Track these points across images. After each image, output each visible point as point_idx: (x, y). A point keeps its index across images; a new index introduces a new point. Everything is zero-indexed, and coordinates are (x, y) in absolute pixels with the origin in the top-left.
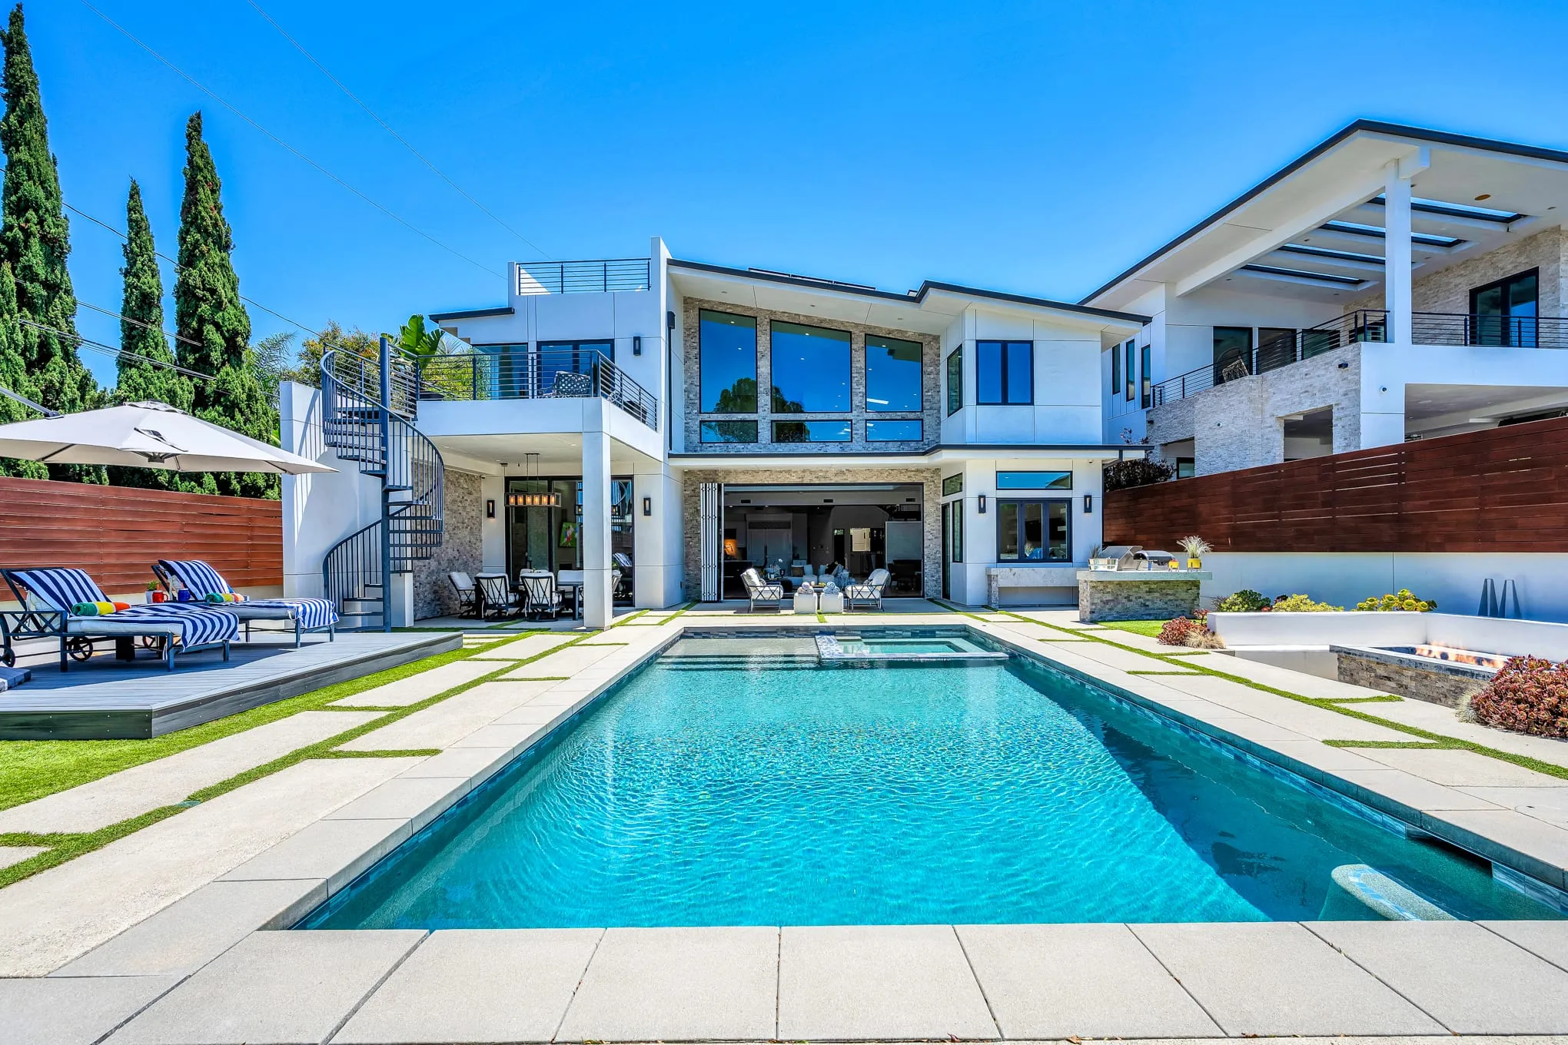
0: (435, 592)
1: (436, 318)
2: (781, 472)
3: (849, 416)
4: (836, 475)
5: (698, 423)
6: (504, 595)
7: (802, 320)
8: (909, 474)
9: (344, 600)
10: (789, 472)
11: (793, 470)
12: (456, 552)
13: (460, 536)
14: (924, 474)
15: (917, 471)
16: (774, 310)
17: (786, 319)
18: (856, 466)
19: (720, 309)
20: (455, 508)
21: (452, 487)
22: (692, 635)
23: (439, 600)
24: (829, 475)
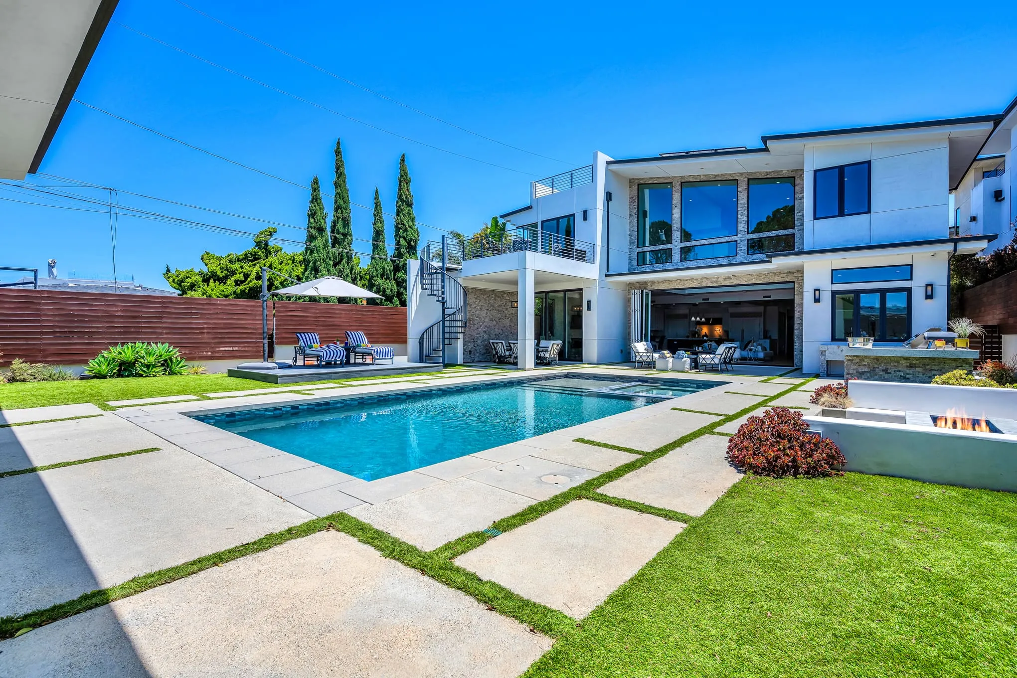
0: (487, 349)
1: (502, 217)
2: (687, 280)
3: (734, 238)
4: (725, 279)
5: (636, 254)
6: (503, 352)
7: (702, 178)
8: (782, 275)
9: (433, 350)
10: (691, 279)
11: (695, 278)
12: (500, 331)
13: (504, 322)
14: (795, 275)
15: (789, 272)
16: (683, 175)
17: (691, 180)
18: (741, 272)
19: (650, 182)
20: (500, 309)
21: (499, 299)
22: (572, 376)
23: (489, 353)
24: (720, 280)
